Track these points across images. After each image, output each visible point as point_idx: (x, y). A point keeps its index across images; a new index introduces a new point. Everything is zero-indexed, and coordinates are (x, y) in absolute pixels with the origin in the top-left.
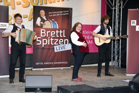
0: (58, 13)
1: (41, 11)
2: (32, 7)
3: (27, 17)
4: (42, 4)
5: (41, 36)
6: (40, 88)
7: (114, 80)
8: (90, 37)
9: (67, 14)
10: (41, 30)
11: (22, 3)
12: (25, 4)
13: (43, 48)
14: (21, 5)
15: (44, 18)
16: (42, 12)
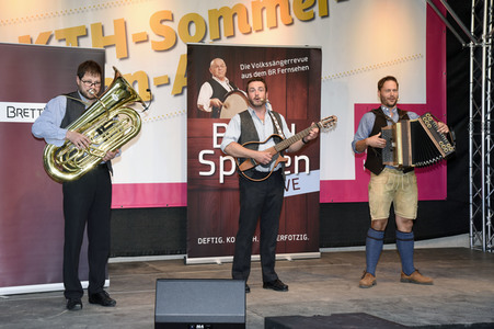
0: (273, 67)
2: (184, 51)
3: (168, 84)
4: (220, 39)
5: (215, 145)
6: (205, 324)
7: (477, 300)
9: (303, 68)
10: (215, 125)
11: (150, 39)
12: (162, 39)
13: (222, 189)
14: (148, 46)
15: (225, 84)
16: (218, 66)
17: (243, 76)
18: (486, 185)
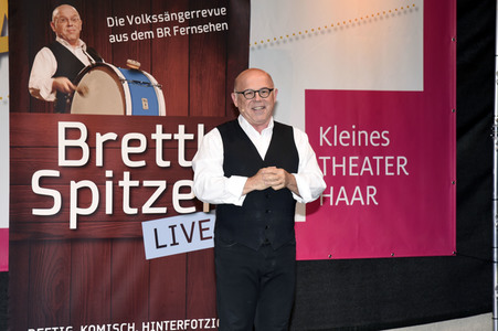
0: (164, 25)
1: (56, 12)
5: (62, 162)
8: (360, 162)
9: (218, 27)
10: (62, 126)
13: (74, 239)
16: (67, 18)
17: (113, 39)
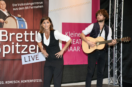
0: (27, 6)
5: (1, 40)
8: (76, 41)
10: (1, 31)
13: (4, 59)
16: (2, 4)
17: (14, 9)
18: (115, 58)
